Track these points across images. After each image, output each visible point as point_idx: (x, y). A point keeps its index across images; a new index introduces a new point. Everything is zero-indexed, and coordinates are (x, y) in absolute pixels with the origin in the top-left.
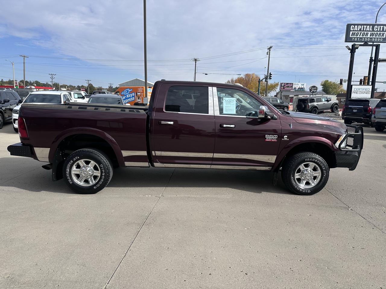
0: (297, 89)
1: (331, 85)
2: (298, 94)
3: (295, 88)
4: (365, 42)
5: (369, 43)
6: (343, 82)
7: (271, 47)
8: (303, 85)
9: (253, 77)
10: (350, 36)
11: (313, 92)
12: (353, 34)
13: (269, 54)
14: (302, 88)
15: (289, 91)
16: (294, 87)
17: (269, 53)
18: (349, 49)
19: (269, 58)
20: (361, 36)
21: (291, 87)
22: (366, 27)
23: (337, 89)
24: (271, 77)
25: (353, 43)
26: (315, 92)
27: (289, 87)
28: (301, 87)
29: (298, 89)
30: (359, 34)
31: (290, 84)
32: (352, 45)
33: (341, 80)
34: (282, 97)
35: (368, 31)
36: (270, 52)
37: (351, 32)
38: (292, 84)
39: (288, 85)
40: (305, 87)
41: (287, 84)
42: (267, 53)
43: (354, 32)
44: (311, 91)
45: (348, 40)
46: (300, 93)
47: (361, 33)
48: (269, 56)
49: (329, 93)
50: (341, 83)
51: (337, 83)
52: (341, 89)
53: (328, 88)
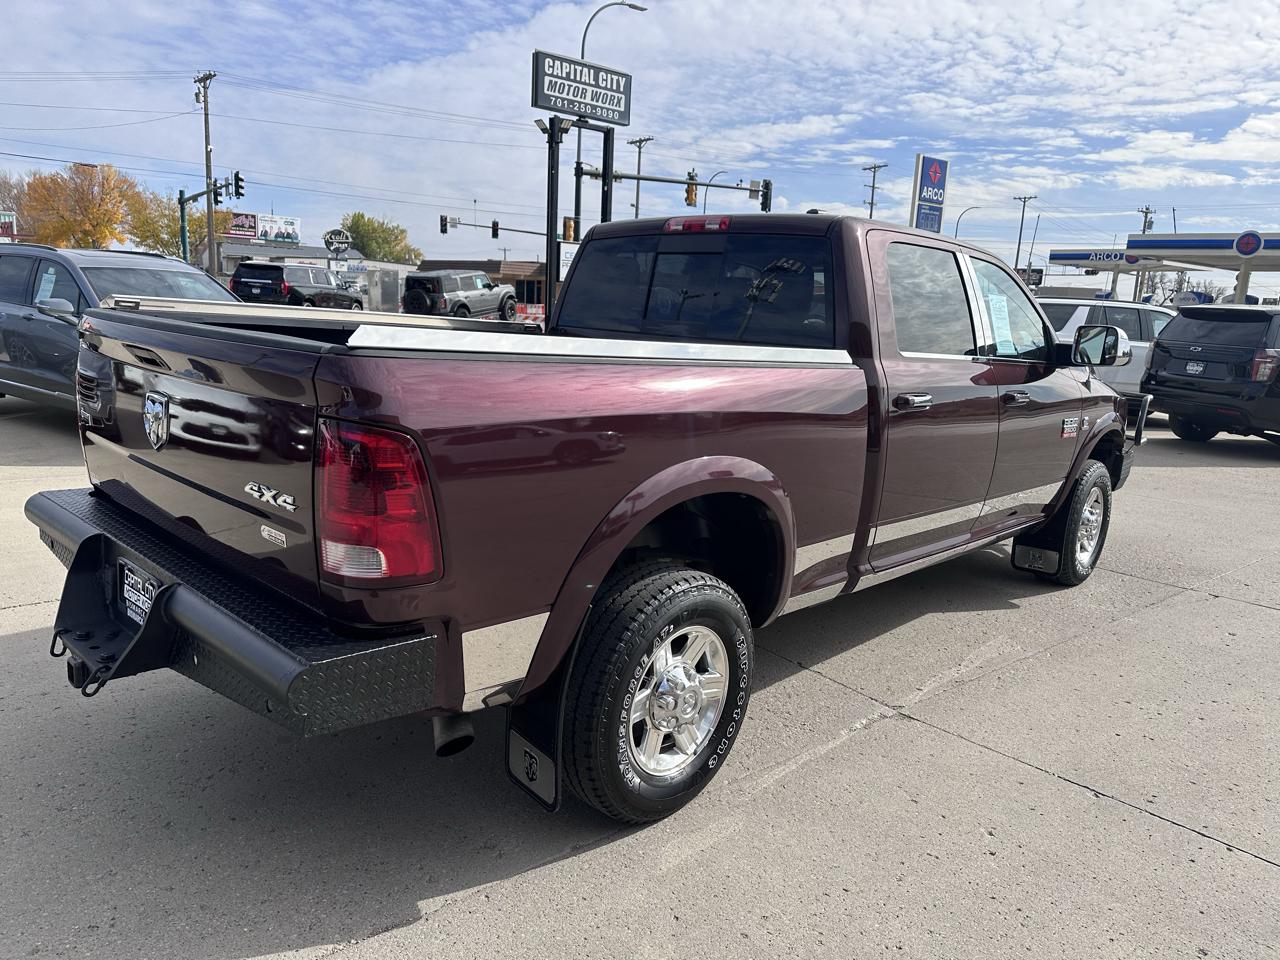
0: (272, 237)
1: (374, 230)
2: (282, 255)
3: (265, 234)
4: (581, 116)
5: (591, 122)
6: (448, 225)
7: (209, 77)
8: (292, 224)
9: (106, 179)
10: (546, 91)
11: (337, 250)
12: (552, 85)
13: (205, 101)
14: (289, 236)
15: (245, 242)
16: (260, 229)
17: (205, 96)
18: (544, 130)
19: (206, 115)
20: (571, 97)
21: (251, 227)
22: (581, 72)
23: (393, 244)
24: (241, 191)
25: (552, 114)
26: (344, 251)
27: (243, 226)
28: (286, 229)
29: (277, 236)
30: (567, 88)
31: (247, 216)
32: (552, 120)
33: (442, 220)
34: (224, 263)
35: (585, 83)
36: (206, 93)
37: (547, 79)
38: (254, 217)
39: (239, 221)
40: (297, 231)
41: (237, 215)
42: (197, 95)
43: (554, 80)
44: (332, 248)
45: (538, 99)
46: (291, 252)
47: (570, 86)
48: (206, 109)
49: (369, 256)
50: (444, 230)
51: (390, 226)
52: (403, 244)
53: (365, 239)
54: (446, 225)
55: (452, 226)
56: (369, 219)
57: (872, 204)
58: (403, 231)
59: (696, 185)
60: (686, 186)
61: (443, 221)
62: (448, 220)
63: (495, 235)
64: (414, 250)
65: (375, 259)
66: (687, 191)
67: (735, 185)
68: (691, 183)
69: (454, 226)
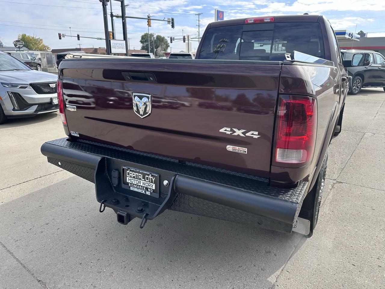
11: (19, 47)
23: (38, 44)
49: (30, 49)
50: (60, 38)
51: (36, 38)
52: (42, 44)
53: (28, 43)
54: (61, 36)
55: (63, 37)
56: (28, 36)
57: (199, 26)
58: (41, 40)
59: (151, 19)
60: (147, 20)
61: (60, 35)
62: (61, 35)
63: (79, 39)
64: (46, 46)
65: (32, 50)
66: (148, 22)
67: (163, 20)
68: (149, 19)
69: (64, 36)
